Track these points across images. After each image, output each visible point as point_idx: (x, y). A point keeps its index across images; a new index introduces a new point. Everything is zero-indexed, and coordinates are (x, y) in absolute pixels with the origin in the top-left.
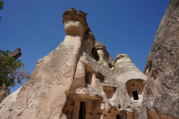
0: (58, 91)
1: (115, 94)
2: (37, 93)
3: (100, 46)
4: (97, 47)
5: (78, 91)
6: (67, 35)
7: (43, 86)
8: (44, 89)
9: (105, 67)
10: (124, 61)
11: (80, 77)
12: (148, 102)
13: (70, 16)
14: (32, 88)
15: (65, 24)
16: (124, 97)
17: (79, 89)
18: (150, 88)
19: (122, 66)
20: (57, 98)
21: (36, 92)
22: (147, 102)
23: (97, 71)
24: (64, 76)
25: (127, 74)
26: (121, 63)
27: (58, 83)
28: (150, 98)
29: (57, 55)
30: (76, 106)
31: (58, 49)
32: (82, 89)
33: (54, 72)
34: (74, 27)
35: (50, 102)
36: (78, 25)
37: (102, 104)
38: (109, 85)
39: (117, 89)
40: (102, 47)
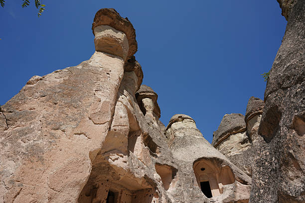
0: (75, 148)
1: (174, 182)
2: (19, 146)
3: (148, 92)
4: (144, 92)
5: (114, 161)
6: (98, 51)
7: (36, 131)
8: (39, 138)
9: (156, 128)
10: (185, 127)
11: (121, 130)
12: (287, 183)
13: (110, 19)
14: (6, 131)
15: (96, 33)
16: (191, 189)
17: (117, 156)
18: (291, 151)
19: (182, 135)
20: (71, 163)
21: (16, 142)
22: (284, 183)
23: (145, 131)
24: (90, 119)
25: (193, 148)
26: (180, 129)
27: (76, 131)
28: (290, 173)
29: (77, 76)
30: (99, 198)
31: (80, 67)
32: (123, 157)
33: (69, 106)
34: (116, 40)
35: (50, 172)
36: (122, 39)
37: (154, 199)
38: (164, 162)
39: (178, 173)
40: (153, 94)
